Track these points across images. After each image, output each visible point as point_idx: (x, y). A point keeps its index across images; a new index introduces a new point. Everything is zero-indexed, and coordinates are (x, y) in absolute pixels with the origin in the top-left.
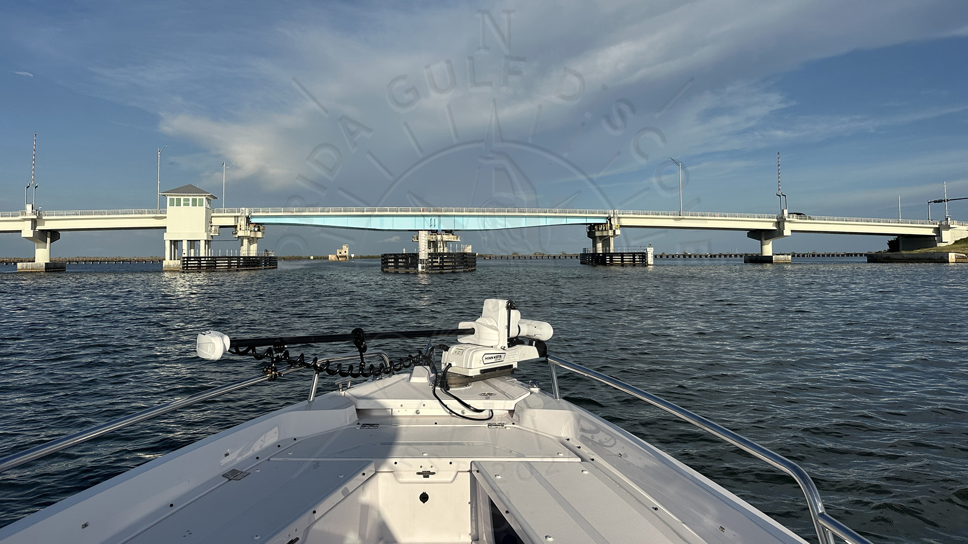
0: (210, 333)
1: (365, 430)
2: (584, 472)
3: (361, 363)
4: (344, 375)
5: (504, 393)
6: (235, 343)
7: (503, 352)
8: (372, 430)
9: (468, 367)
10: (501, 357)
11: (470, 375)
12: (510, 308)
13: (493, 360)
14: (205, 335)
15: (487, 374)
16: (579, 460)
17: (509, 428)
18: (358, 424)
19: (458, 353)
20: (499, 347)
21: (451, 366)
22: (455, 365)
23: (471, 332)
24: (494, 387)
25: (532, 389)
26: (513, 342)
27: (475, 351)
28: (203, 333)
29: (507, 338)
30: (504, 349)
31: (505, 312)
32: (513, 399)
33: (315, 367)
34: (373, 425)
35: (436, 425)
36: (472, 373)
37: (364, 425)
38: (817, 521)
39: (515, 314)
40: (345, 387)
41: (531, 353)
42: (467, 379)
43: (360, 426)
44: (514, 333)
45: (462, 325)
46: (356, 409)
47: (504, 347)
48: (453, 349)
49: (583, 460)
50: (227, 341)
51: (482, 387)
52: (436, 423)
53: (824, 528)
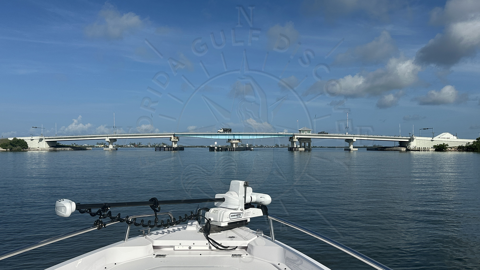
0: (63, 200)
1: (158, 258)
3: (156, 218)
4: (145, 226)
5: (241, 236)
6: (78, 206)
7: (242, 212)
8: (162, 259)
9: (221, 221)
10: (240, 215)
11: (222, 226)
12: (246, 186)
13: (236, 217)
14: (60, 201)
15: (232, 226)
17: (244, 257)
18: (154, 255)
19: (215, 212)
20: (239, 209)
21: (210, 220)
22: (213, 220)
23: (223, 200)
24: (236, 233)
25: (259, 234)
26: (248, 206)
27: (225, 212)
28: (59, 200)
29: (244, 204)
30: (242, 210)
31: (243, 188)
32: (247, 240)
33: (128, 222)
34: (162, 256)
35: (201, 256)
36: (223, 225)
37: (157, 256)
39: (249, 189)
40: (146, 232)
41: (258, 213)
42: (220, 228)
43: (155, 256)
44: (248, 200)
45: (218, 196)
46: (153, 246)
47: (242, 209)
48: (212, 210)
50: (74, 205)
51: (230, 233)
52: (201, 254)
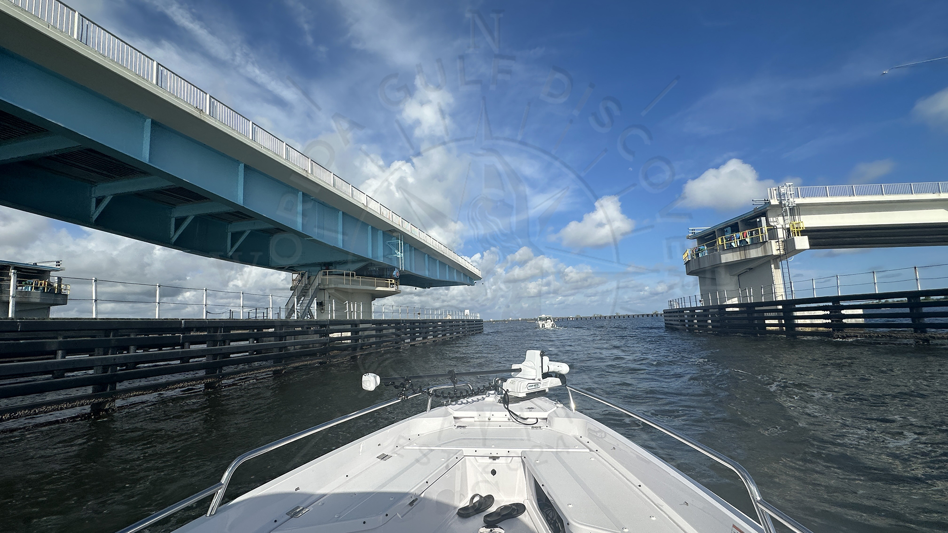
1: (459, 429)
2: (592, 459)
3: (455, 390)
4: (445, 398)
5: (540, 407)
6: (383, 380)
7: (540, 382)
8: (462, 429)
9: (518, 392)
10: (538, 385)
12: (542, 355)
13: (534, 387)
15: (530, 396)
16: (588, 450)
17: (544, 430)
19: (512, 383)
20: (537, 379)
21: (508, 391)
22: (510, 391)
23: (520, 370)
24: (536, 404)
25: (558, 405)
26: (545, 375)
27: (522, 382)
29: (541, 373)
31: (539, 358)
32: (546, 411)
33: (429, 393)
34: (463, 426)
35: (500, 427)
36: (521, 395)
38: (757, 506)
39: (546, 359)
41: (556, 382)
42: (518, 399)
43: (456, 427)
44: (545, 370)
45: (515, 367)
46: (454, 417)
47: (540, 379)
48: (509, 380)
49: (591, 450)
50: (378, 379)
51: (528, 404)
53: (762, 511)
